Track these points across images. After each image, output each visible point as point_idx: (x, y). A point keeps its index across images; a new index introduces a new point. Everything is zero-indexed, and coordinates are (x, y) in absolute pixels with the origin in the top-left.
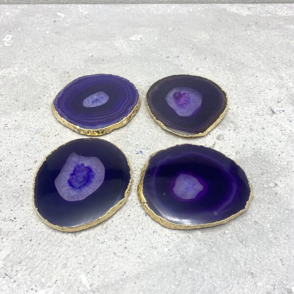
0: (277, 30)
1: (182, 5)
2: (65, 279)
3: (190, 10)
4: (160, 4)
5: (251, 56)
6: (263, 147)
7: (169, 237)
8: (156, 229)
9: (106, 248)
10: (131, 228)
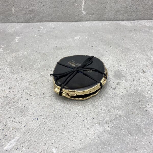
0: (145, 33)
1: (99, 22)
2: (45, 150)
3: (103, 24)
4: (88, 22)
5: (133, 45)
6: (140, 88)
7: (94, 131)
8: (88, 127)
9: (65, 136)
10: (76, 127)
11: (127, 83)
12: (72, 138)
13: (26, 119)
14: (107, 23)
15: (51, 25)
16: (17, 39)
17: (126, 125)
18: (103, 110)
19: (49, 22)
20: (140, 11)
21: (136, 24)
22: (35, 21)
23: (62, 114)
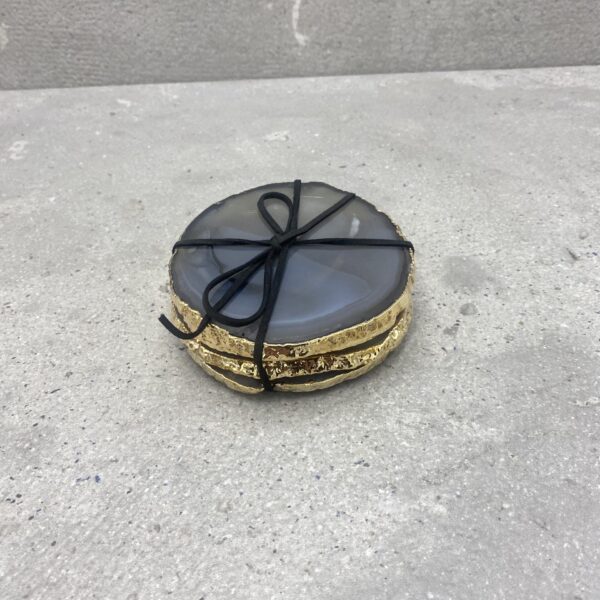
0: (559, 111)
1: (364, 76)
4: (321, 78)
5: (513, 157)
6: (563, 325)
7: (373, 523)
8: (342, 506)
9: (229, 554)
10: (284, 507)
11: (507, 304)
13: (42, 479)
14: (398, 82)
15: (164, 93)
16: (15, 149)
17: (522, 488)
18: (408, 425)
19: (156, 81)
20: (532, 28)
21: (518, 82)
22: (99, 80)
23: (217, 451)
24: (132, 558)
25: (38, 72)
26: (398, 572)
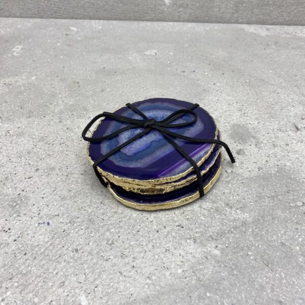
0: (298, 50)
1: (198, 24)
2: (62, 299)
3: (207, 29)
4: (176, 23)
5: (272, 73)
7: (183, 256)
8: (168, 247)
9: (111, 266)
10: (140, 245)
11: (261, 151)
12: (130, 272)
13: (21, 222)
14: (216, 28)
15: (94, 25)
16: (16, 50)
17: (259, 245)
18: (204, 209)
19: (91, 18)
20: (289, 4)
21: (278, 32)
22: (61, 16)
23: (109, 214)
24: (63, 264)
25: (30, 9)
26: (193, 282)
